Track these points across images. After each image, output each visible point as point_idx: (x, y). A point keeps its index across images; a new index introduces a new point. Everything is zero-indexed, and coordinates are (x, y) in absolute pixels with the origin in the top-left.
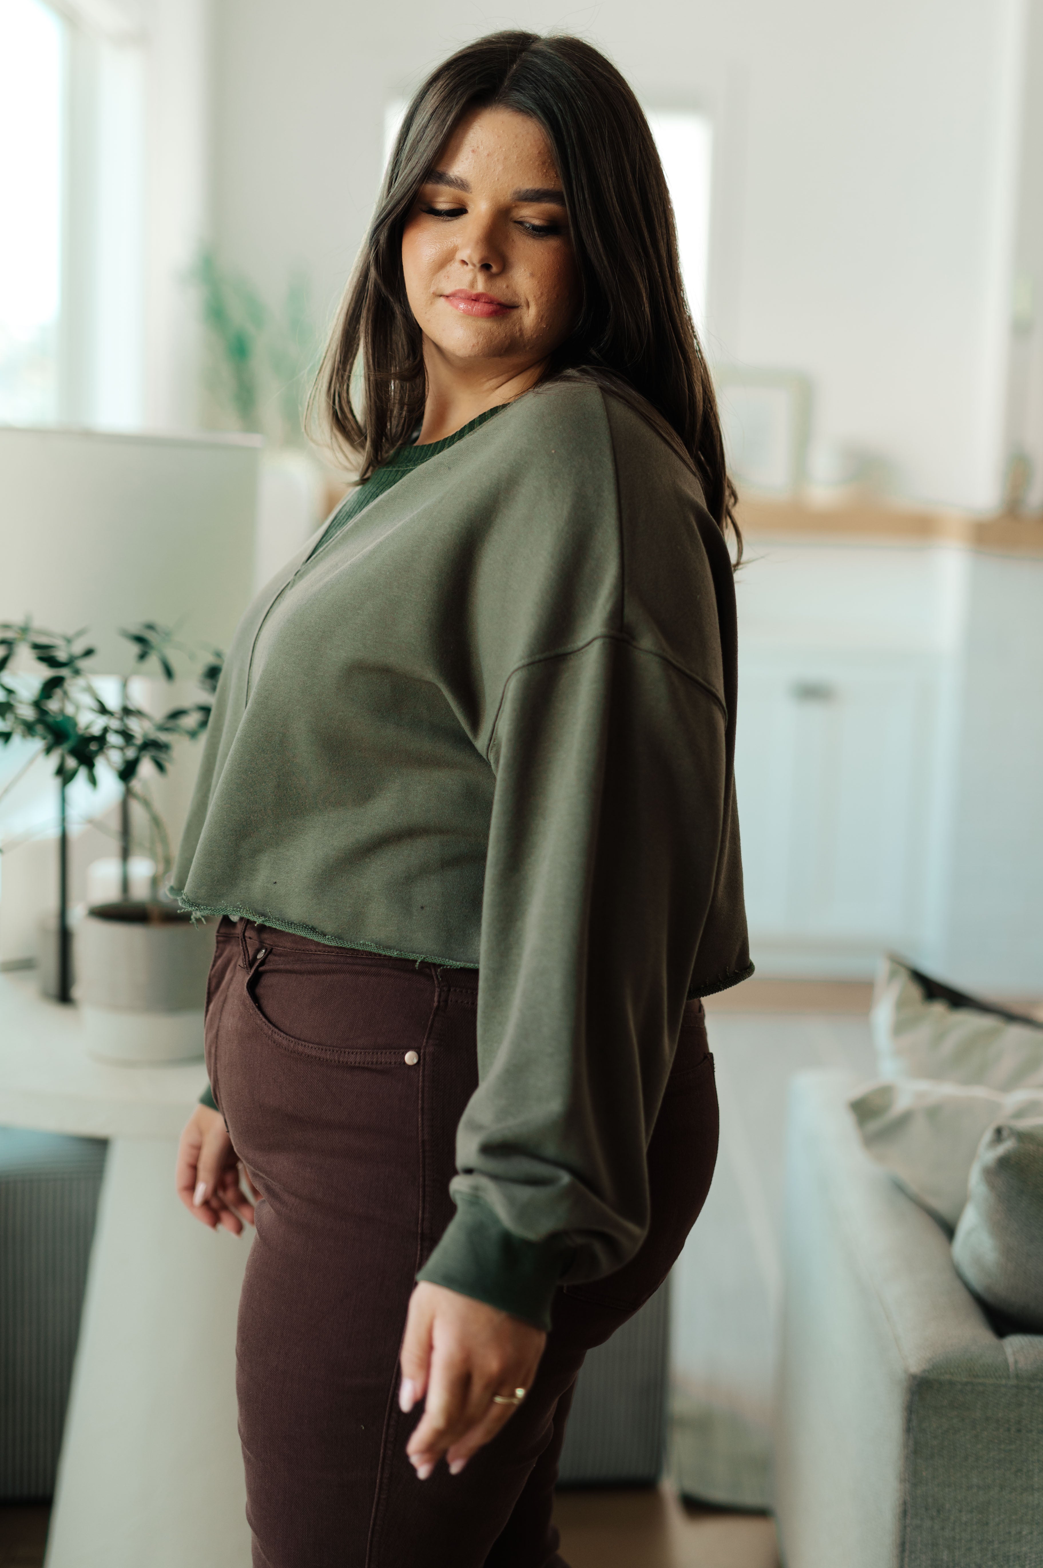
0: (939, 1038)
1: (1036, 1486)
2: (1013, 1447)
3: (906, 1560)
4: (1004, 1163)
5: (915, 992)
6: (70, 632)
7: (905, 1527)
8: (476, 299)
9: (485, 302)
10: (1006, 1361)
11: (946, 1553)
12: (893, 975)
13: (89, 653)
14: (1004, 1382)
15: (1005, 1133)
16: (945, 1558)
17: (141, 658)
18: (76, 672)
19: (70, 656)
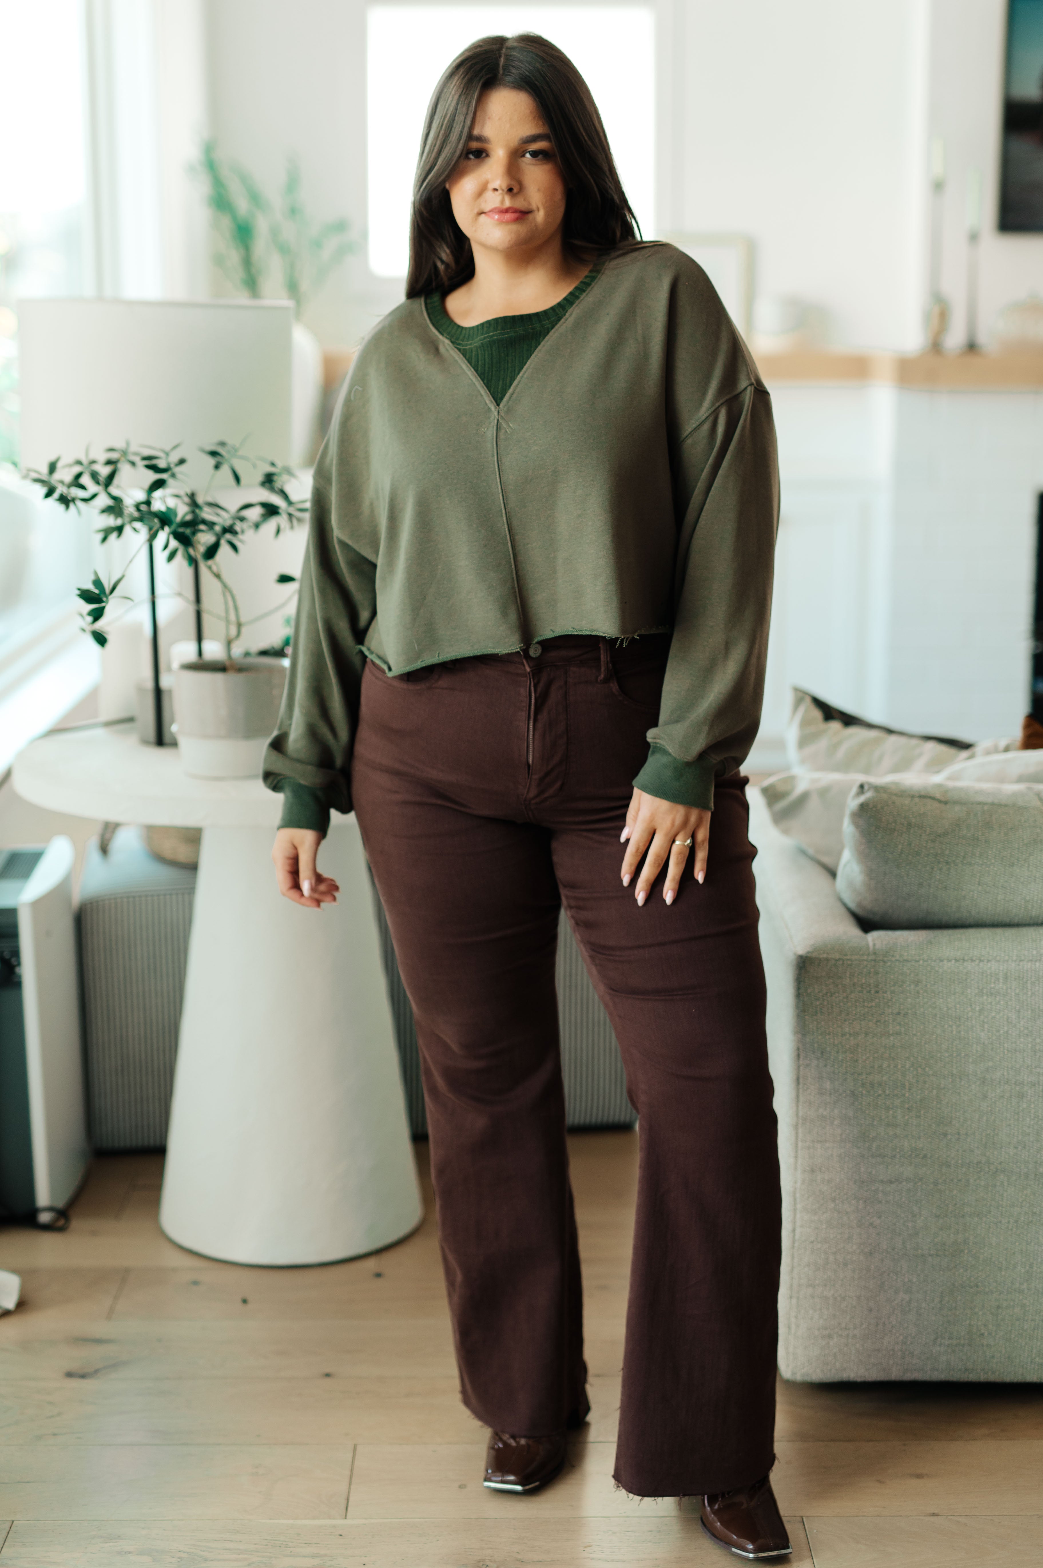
0: (835, 747)
1: (891, 1032)
2: (873, 1004)
3: (801, 1091)
4: (863, 808)
5: (817, 714)
6: (168, 448)
7: (798, 1067)
8: (507, 211)
9: (512, 212)
10: (868, 945)
11: (828, 1083)
12: (798, 702)
13: (182, 462)
14: (865, 957)
15: (866, 787)
16: (828, 1087)
17: (217, 467)
18: (173, 476)
19: (169, 464)
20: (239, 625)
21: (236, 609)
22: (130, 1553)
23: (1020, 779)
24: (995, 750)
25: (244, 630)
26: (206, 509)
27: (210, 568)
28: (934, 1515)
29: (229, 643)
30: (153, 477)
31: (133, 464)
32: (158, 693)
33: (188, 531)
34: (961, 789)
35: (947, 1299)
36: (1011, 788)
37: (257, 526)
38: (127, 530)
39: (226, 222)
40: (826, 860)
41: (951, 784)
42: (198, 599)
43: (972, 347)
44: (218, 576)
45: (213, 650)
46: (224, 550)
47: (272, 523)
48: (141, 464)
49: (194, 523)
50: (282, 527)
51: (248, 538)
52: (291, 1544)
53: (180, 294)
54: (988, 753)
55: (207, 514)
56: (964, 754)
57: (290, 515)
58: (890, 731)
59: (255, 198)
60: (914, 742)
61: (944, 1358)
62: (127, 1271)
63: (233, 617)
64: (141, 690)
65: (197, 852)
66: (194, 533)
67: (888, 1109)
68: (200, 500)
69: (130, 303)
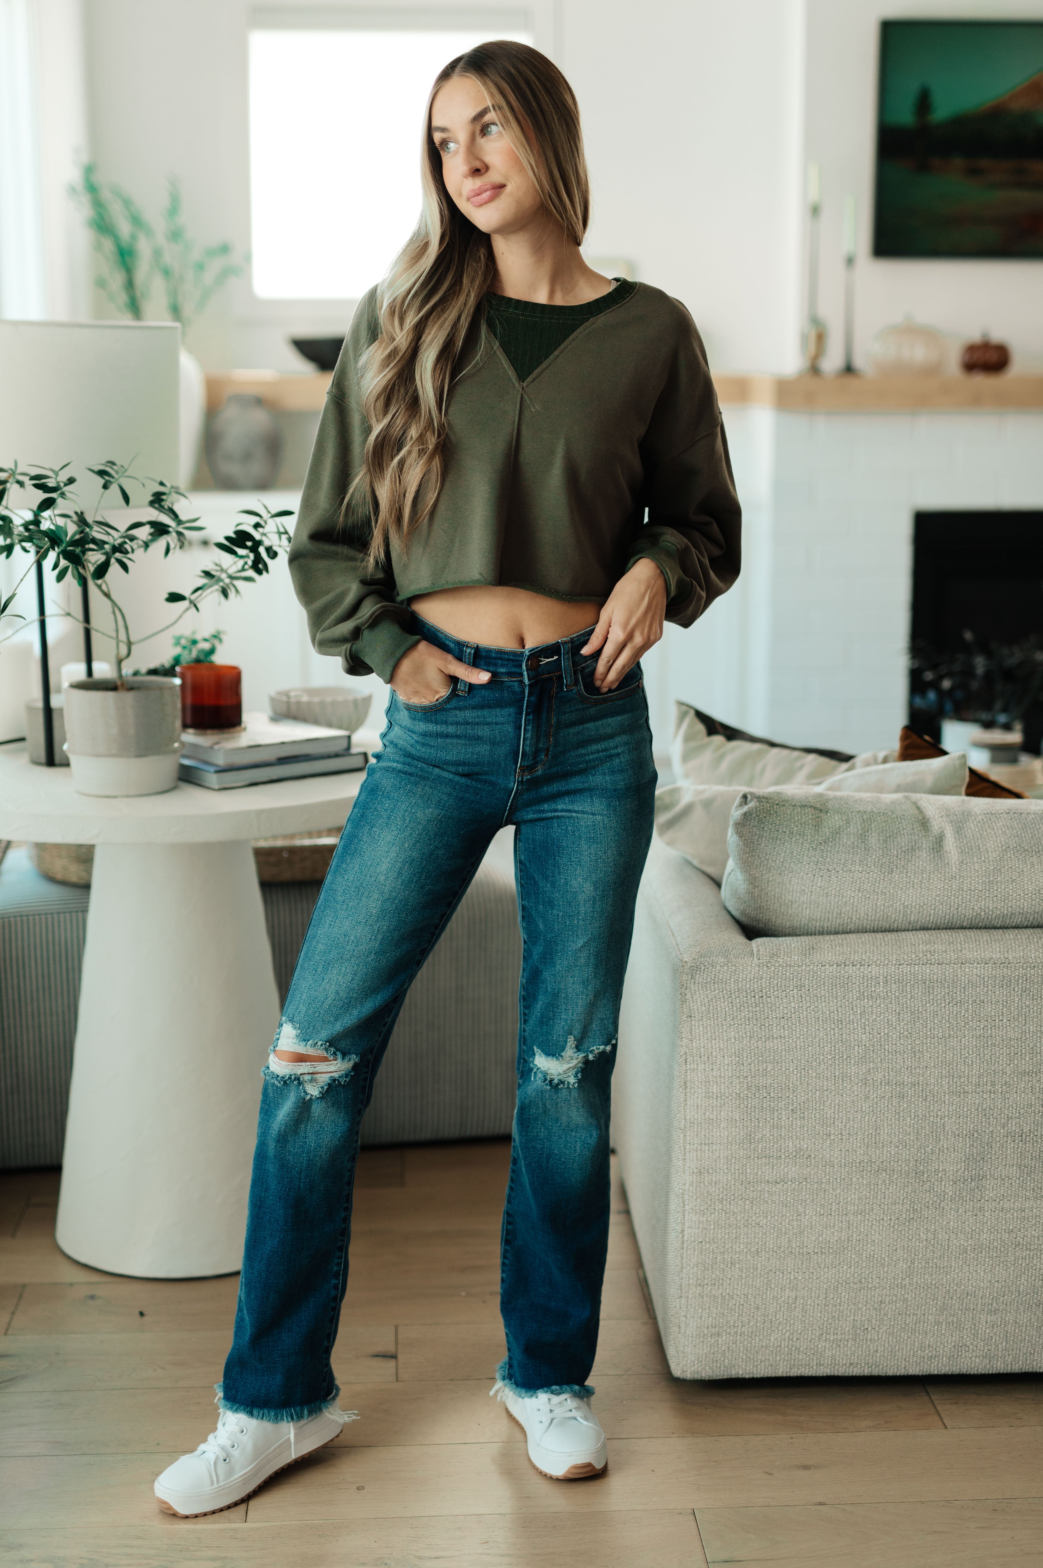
0: (720, 759)
4: (746, 818)
5: (701, 728)
6: (57, 468)
10: (752, 951)
12: (682, 717)
13: (71, 481)
14: (750, 963)
15: (749, 797)
17: (105, 487)
18: (63, 495)
19: (58, 483)
20: (129, 644)
21: (126, 628)
22: (32, 1560)
23: (898, 789)
24: (875, 762)
25: (133, 648)
26: (96, 528)
27: (99, 587)
28: (821, 1504)
29: (120, 662)
30: (42, 496)
31: (21, 484)
32: (48, 711)
33: (78, 550)
34: (841, 798)
35: (832, 1296)
36: (889, 797)
37: (146, 545)
38: (17, 549)
39: (108, 245)
40: (710, 870)
41: (831, 794)
42: (87, 618)
43: (849, 369)
44: (107, 595)
45: (103, 669)
46: (114, 568)
47: (162, 542)
48: (28, 483)
49: (83, 541)
50: (172, 546)
51: (138, 558)
52: (192, 1548)
53: (62, 316)
54: (867, 764)
55: (97, 533)
56: (845, 766)
57: (180, 534)
58: (773, 745)
59: (136, 221)
60: (796, 754)
61: (828, 1353)
62: (24, 1286)
63: (123, 636)
64: (30, 709)
65: (89, 872)
66: (84, 552)
67: (772, 1111)
68: (90, 520)
69: (16, 324)
